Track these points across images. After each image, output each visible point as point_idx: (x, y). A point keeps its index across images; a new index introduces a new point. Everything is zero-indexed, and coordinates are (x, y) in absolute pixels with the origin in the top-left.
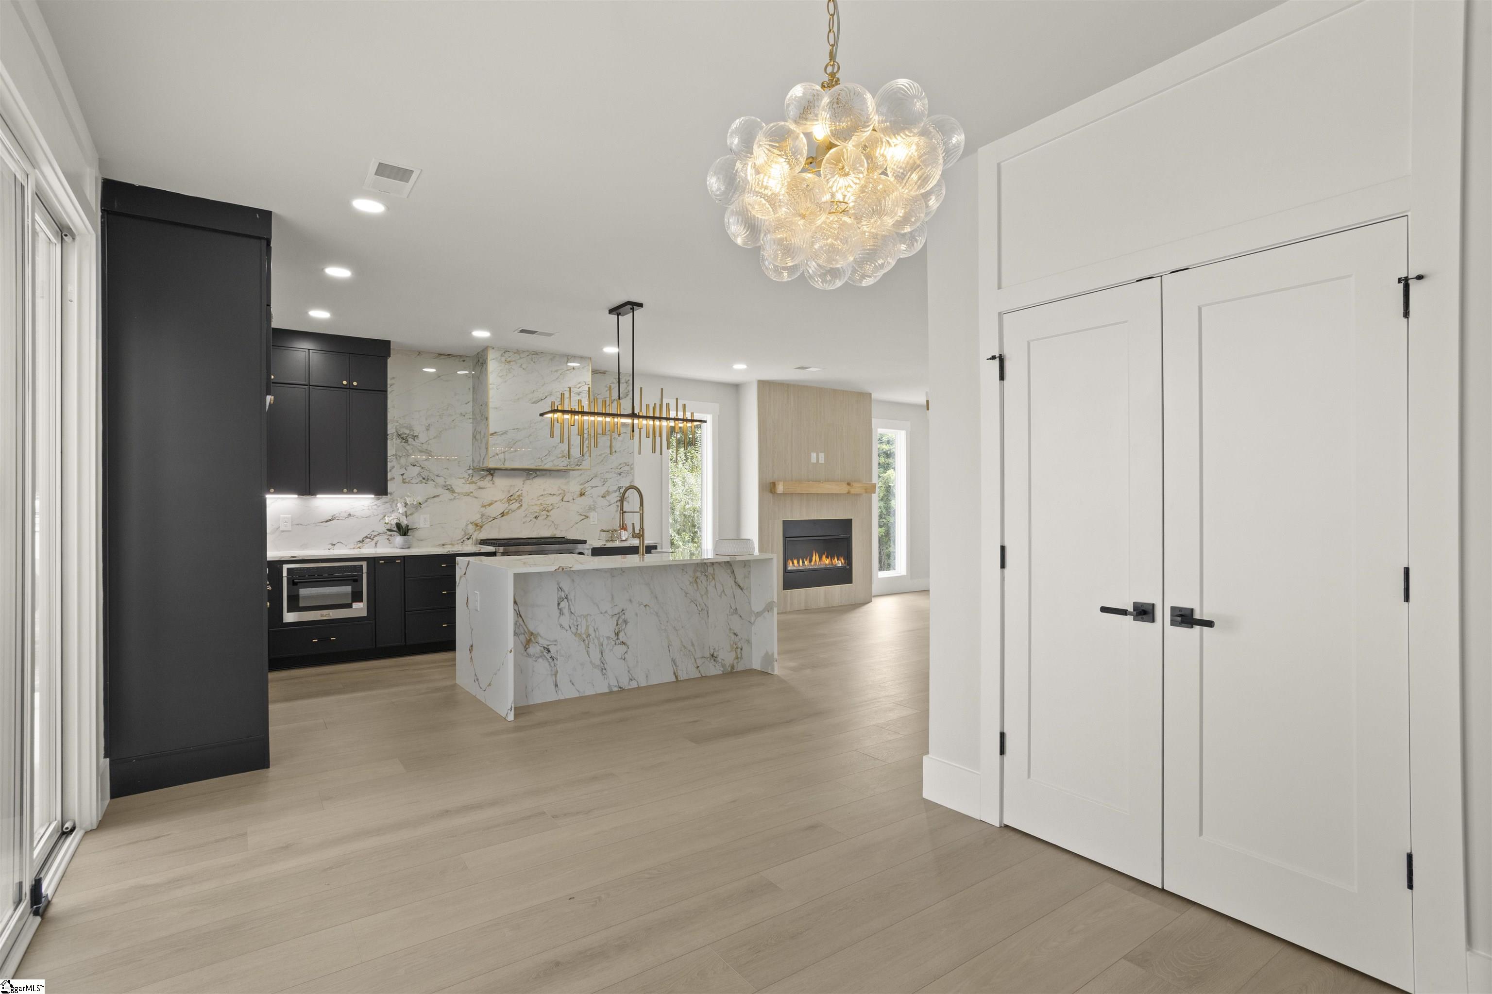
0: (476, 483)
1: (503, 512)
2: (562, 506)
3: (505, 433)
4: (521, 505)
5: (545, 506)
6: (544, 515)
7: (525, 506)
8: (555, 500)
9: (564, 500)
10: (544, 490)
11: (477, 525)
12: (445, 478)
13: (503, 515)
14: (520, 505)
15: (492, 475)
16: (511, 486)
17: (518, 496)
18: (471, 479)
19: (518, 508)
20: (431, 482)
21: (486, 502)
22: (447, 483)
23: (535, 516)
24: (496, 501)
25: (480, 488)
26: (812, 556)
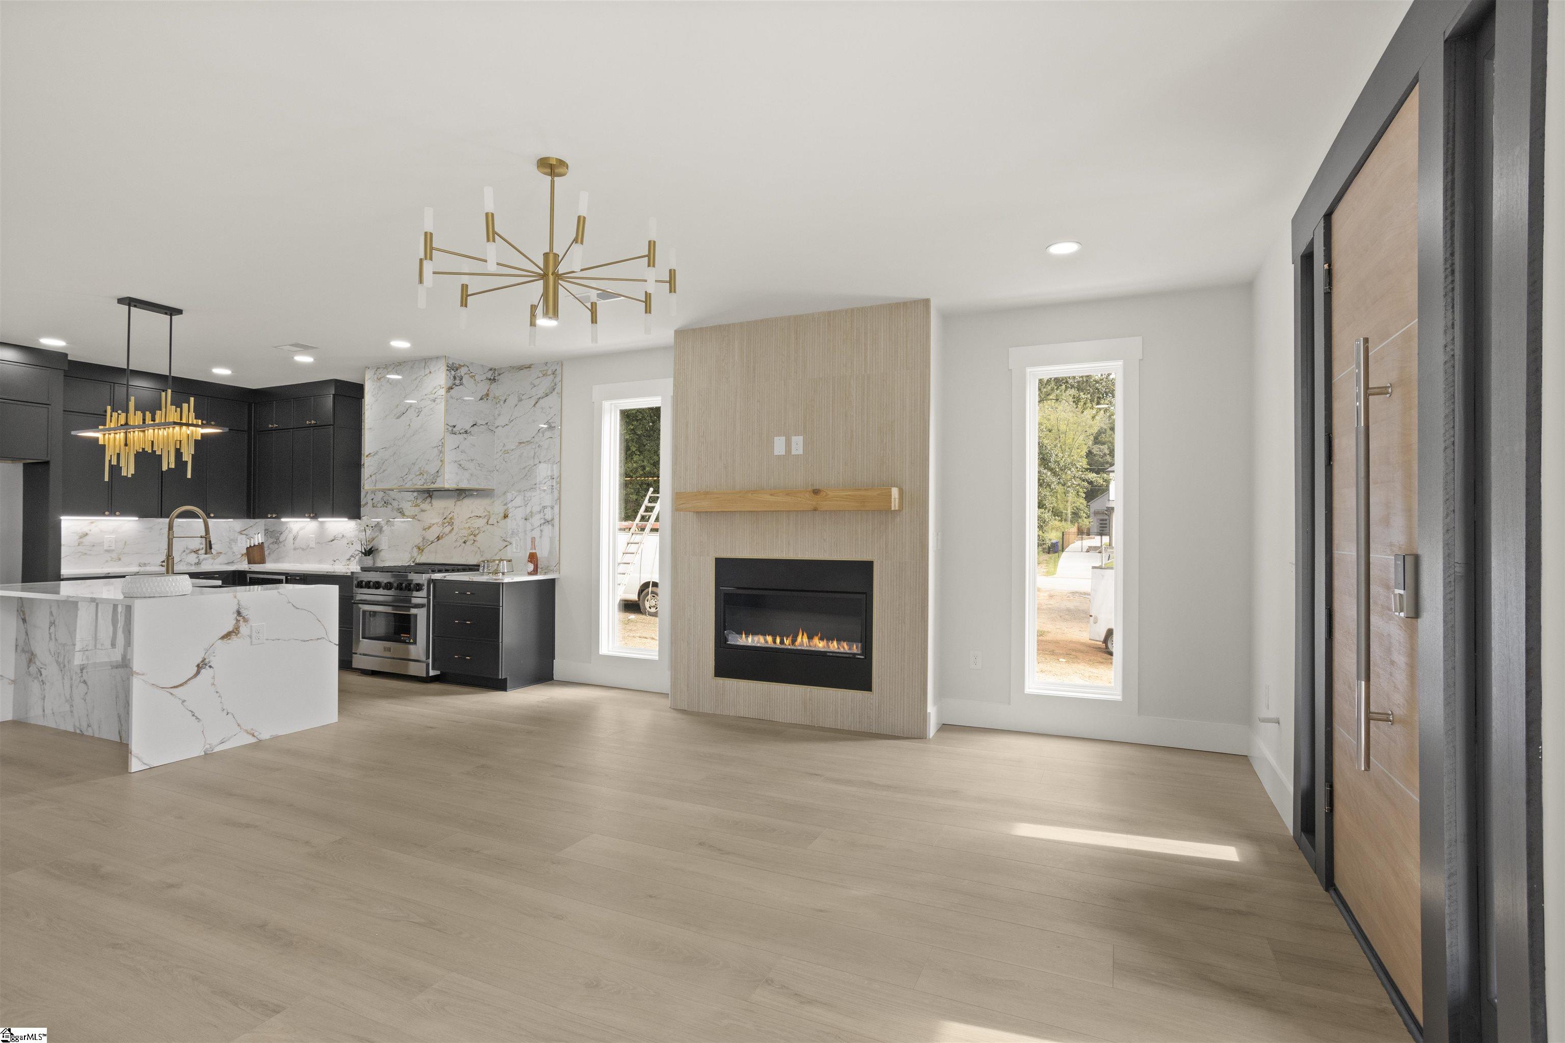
0: (419, 506)
1: (438, 537)
2: (487, 530)
3: (376, 453)
4: (453, 528)
5: (472, 529)
6: (471, 540)
7: (456, 530)
8: (481, 522)
9: (489, 523)
10: (472, 512)
11: (419, 548)
12: (399, 502)
13: (438, 538)
14: (451, 528)
15: (431, 497)
16: (445, 508)
17: (450, 518)
18: (416, 502)
19: (451, 532)
20: (389, 506)
21: (427, 525)
22: (400, 507)
23: (463, 540)
24: (434, 524)
25: (423, 511)
26: (798, 635)
